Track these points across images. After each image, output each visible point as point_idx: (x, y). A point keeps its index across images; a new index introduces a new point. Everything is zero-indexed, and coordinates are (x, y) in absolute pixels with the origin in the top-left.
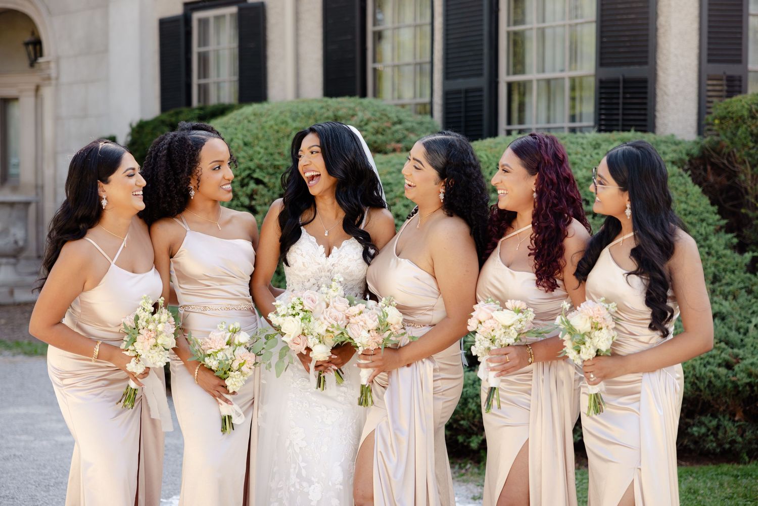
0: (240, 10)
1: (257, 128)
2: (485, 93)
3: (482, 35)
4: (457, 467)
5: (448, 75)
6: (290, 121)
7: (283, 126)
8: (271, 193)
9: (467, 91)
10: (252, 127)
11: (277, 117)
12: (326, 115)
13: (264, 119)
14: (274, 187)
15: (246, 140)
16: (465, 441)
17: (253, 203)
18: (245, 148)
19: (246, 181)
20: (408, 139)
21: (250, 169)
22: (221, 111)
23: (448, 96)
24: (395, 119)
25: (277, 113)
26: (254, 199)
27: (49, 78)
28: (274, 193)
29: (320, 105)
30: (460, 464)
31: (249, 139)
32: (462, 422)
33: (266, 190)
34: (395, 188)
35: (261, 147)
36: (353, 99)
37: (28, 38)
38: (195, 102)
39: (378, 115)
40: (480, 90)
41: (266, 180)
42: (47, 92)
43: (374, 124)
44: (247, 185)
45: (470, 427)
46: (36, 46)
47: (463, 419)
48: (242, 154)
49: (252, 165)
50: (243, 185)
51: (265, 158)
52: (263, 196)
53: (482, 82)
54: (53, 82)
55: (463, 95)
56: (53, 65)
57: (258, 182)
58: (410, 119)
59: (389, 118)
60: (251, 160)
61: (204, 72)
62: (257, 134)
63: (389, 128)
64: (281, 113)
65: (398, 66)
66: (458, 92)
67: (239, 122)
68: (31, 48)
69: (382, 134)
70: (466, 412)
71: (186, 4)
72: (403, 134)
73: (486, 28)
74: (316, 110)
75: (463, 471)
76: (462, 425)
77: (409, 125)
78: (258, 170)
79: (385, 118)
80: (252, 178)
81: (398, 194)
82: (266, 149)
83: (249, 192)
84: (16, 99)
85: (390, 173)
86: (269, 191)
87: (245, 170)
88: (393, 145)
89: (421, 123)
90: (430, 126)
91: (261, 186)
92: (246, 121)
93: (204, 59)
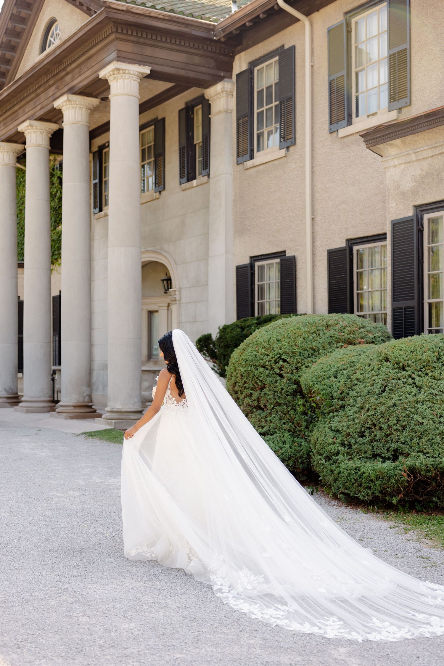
0: (281, 260)
1: (284, 332)
2: (416, 309)
3: (414, 276)
4: (385, 513)
5: (395, 299)
6: (302, 328)
7: (298, 331)
8: (291, 366)
9: (405, 308)
10: (281, 331)
11: (295, 325)
12: (321, 324)
13: (288, 327)
14: (293, 363)
15: (278, 338)
16: (390, 500)
17: (281, 372)
18: (277, 342)
19: (278, 360)
20: (367, 337)
21: (280, 354)
22: (270, 319)
23: (395, 311)
24: (361, 326)
25: (295, 324)
26: (282, 370)
27: (176, 300)
28: (292, 367)
29: (319, 318)
30: (387, 512)
31: (280, 337)
32: (387, 489)
33: (288, 365)
34: (356, 364)
35: (286, 342)
36: (338, 314)
37: (164, 277)
38: (256, 315)
39: (351, 323)
40: (413, 307)
41: (288, 360)
42: (174, 308)
43: (349, 329)
44: (278, 362)
45: (392, 492)
46: (168, 281)
47: (388, 488)
48: (276, 346)
49: (281, 352)
50: (276, 362)
51: (288, 348)
52: (287, 368)
53: (414, 303)
54: (178, 302)
55: (403, 310)
56: (177, 293)
57: (284, 361)
58: (370, 325)
59: (357, 325)
60: (280, 349)
61: (261, 297)
62: (284, 335)
63: (357, 331)
64: (297, 323)
65: (372, 292)
66: (401, 309)
67: (275, 328)
68: (165, 282)
69: (353, 334)
70: (389, 484)
71: (251, 257)
72: (365, 334)
73: (416, 272)
74: (316, 321)
75: (389, 516)
76: (388, 491)
77: (369, 328)
78: (284, 355)
79: (355, 325)
80: (281, 359)
81: (358, 367)
82: (289, 343)
83: (279, 366)
84: (157, 311)
85: (354, 356)
86: (290, 366)
87: (277, 354)
88: (359, 340)
89: (376, 328)
90: (381, 329)
91: (286, 363)
92: (278, 328)
93: (261, 289)
